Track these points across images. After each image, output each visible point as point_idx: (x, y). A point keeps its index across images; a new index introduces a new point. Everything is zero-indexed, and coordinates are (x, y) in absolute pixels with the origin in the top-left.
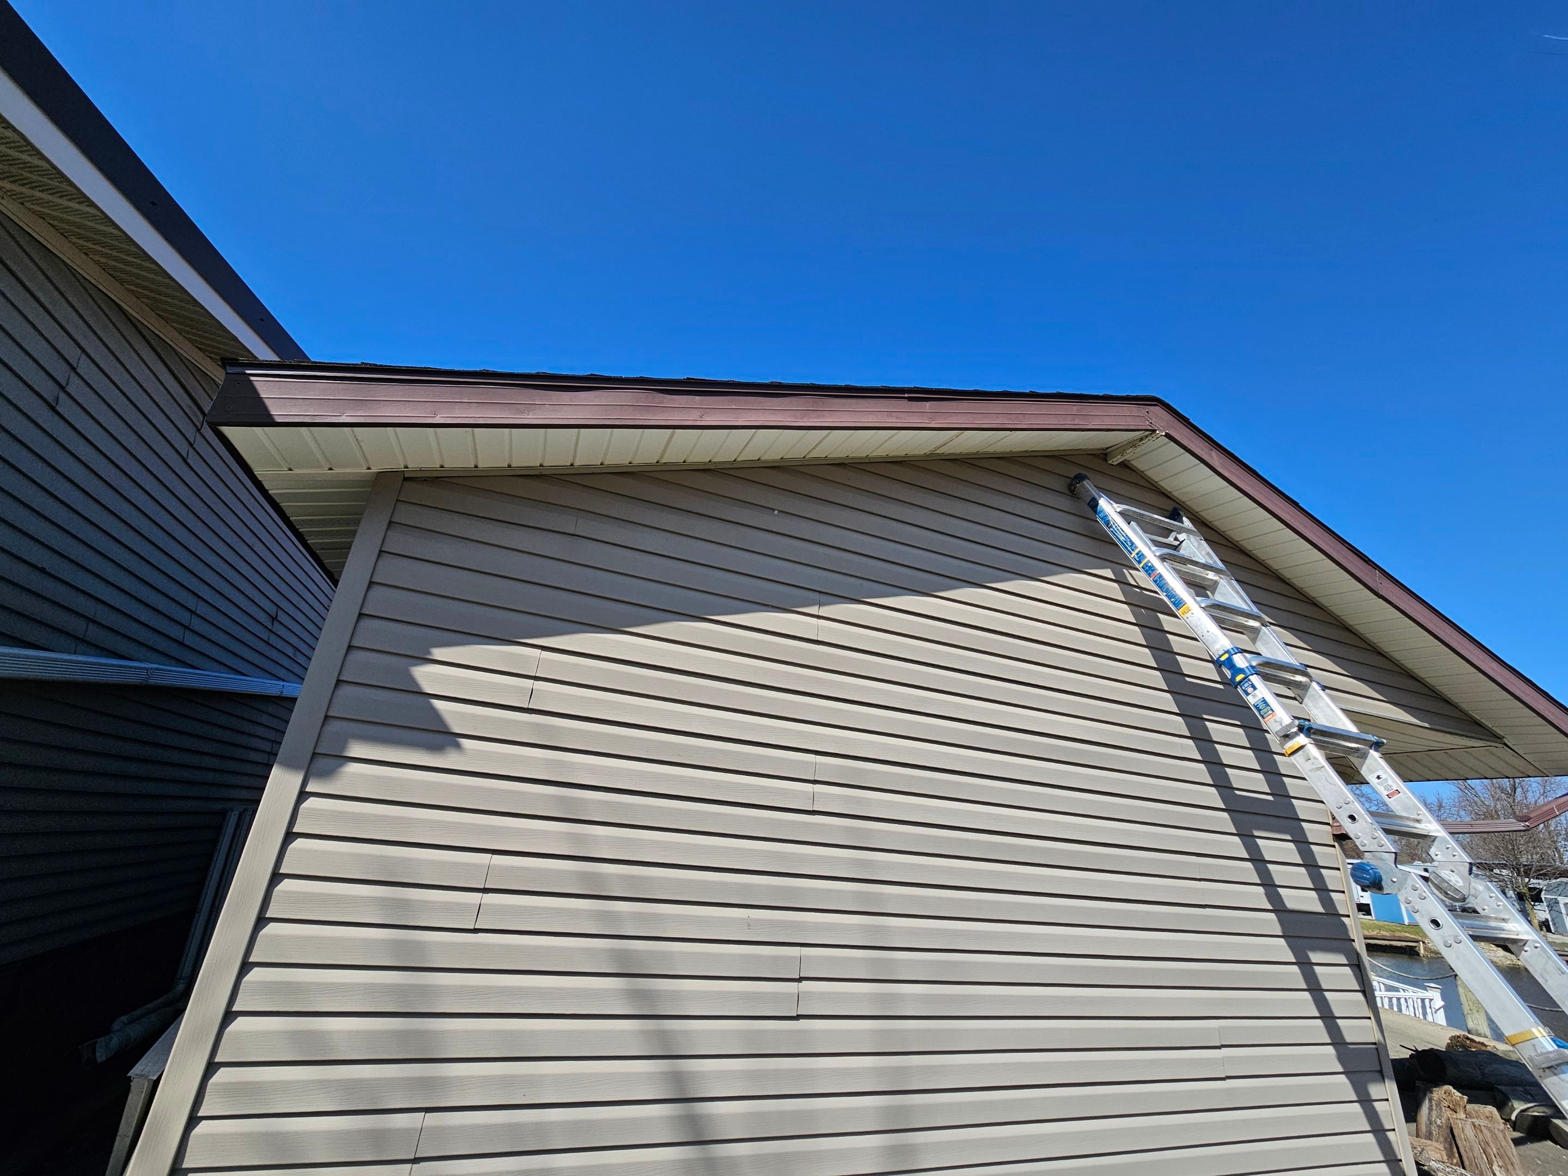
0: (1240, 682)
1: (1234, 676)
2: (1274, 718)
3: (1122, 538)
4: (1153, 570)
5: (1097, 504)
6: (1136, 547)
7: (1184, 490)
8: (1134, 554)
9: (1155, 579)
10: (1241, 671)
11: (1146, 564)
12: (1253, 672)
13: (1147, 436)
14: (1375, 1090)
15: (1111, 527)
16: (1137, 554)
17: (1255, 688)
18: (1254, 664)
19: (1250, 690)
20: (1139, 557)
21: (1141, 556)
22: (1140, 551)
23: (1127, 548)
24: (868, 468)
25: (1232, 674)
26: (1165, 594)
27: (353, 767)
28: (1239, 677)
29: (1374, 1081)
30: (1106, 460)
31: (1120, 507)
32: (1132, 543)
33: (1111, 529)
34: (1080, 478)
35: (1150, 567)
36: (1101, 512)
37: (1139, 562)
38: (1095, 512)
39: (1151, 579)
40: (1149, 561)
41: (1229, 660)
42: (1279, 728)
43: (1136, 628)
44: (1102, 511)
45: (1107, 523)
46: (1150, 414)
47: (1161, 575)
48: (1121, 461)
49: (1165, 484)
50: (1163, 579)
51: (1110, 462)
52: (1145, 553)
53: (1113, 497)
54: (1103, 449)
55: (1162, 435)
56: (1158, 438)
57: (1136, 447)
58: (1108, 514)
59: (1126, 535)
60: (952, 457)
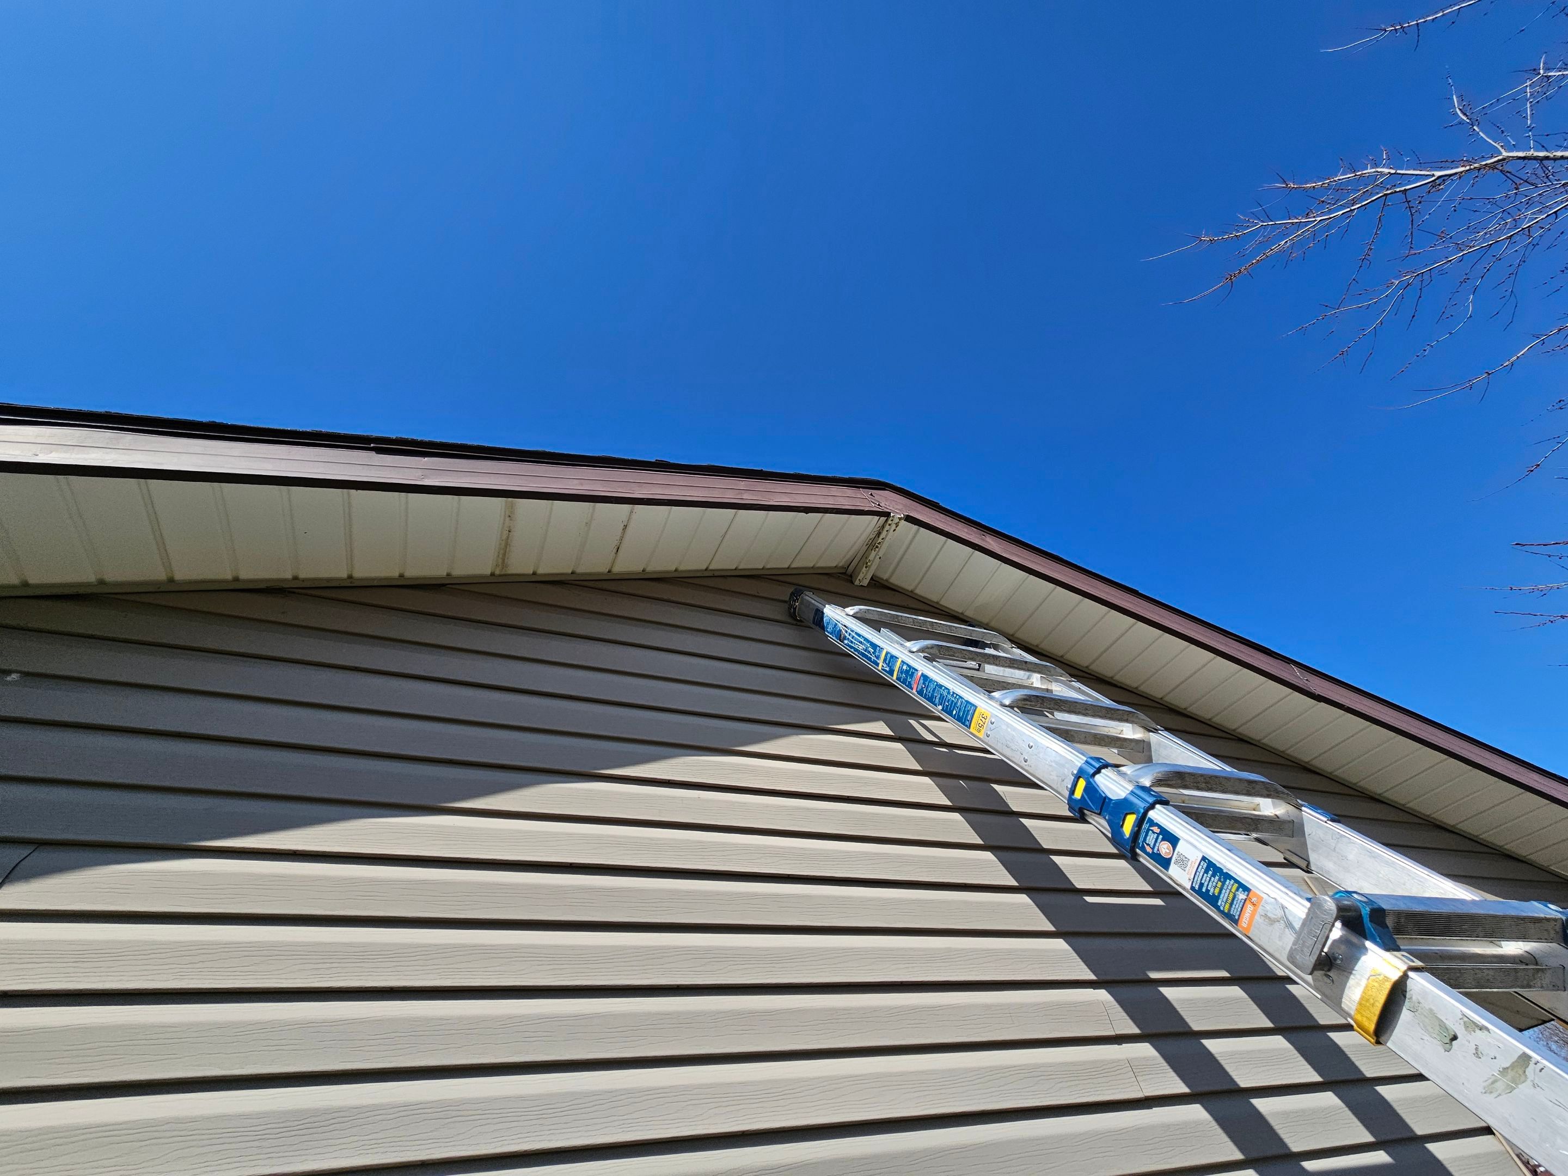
0: (1136, 835)
1: (1117, 827)
2: (1260, 910)
3: (861, 647)
4: (912, 676)
5: (822, 617)
6: (881, 650)
8: (881, 662)
9: (920, 687)
10: (1126, 808)
11: (901, 671)
12: (1151, 800)
13: (883, 527)
15: (845, 638)
16: (885, 660)
17: (1174, 839)
18: (1147, 782)
19: (1164, 848)
20: (888, 665)
21: (891, 659)
22: (887, 653)
23: (870, 659)
25: (1109, 822)
26: (940, 707)
28: (1130, 825)
30: (852, 582)
31: (851, 610)
32: (874, 646)
33: (846, 642)
34: (796, 594)
35: (907, 672)
36: (828, 623)
37: (891, 672)
38: (823, 628)
39: (914, 691)
40: (904, 663)
41: (1091, 789)
42: (1289, 939)
43: (956, 816)
44: (829, 621)
45: (841, 638)
46: (877, 497)
47: (925, 677)
48: (872, 578)
49: (949, 603)
50: (931, 681)
51: (857, 583)
52: (895, 653)
53: (843, 601)
54: (842, 567)
55: (900, 519)
56: (897, 525)
57: (877, 547)
58: (840, 625)
59: (866, 639)
60: (552, 579)
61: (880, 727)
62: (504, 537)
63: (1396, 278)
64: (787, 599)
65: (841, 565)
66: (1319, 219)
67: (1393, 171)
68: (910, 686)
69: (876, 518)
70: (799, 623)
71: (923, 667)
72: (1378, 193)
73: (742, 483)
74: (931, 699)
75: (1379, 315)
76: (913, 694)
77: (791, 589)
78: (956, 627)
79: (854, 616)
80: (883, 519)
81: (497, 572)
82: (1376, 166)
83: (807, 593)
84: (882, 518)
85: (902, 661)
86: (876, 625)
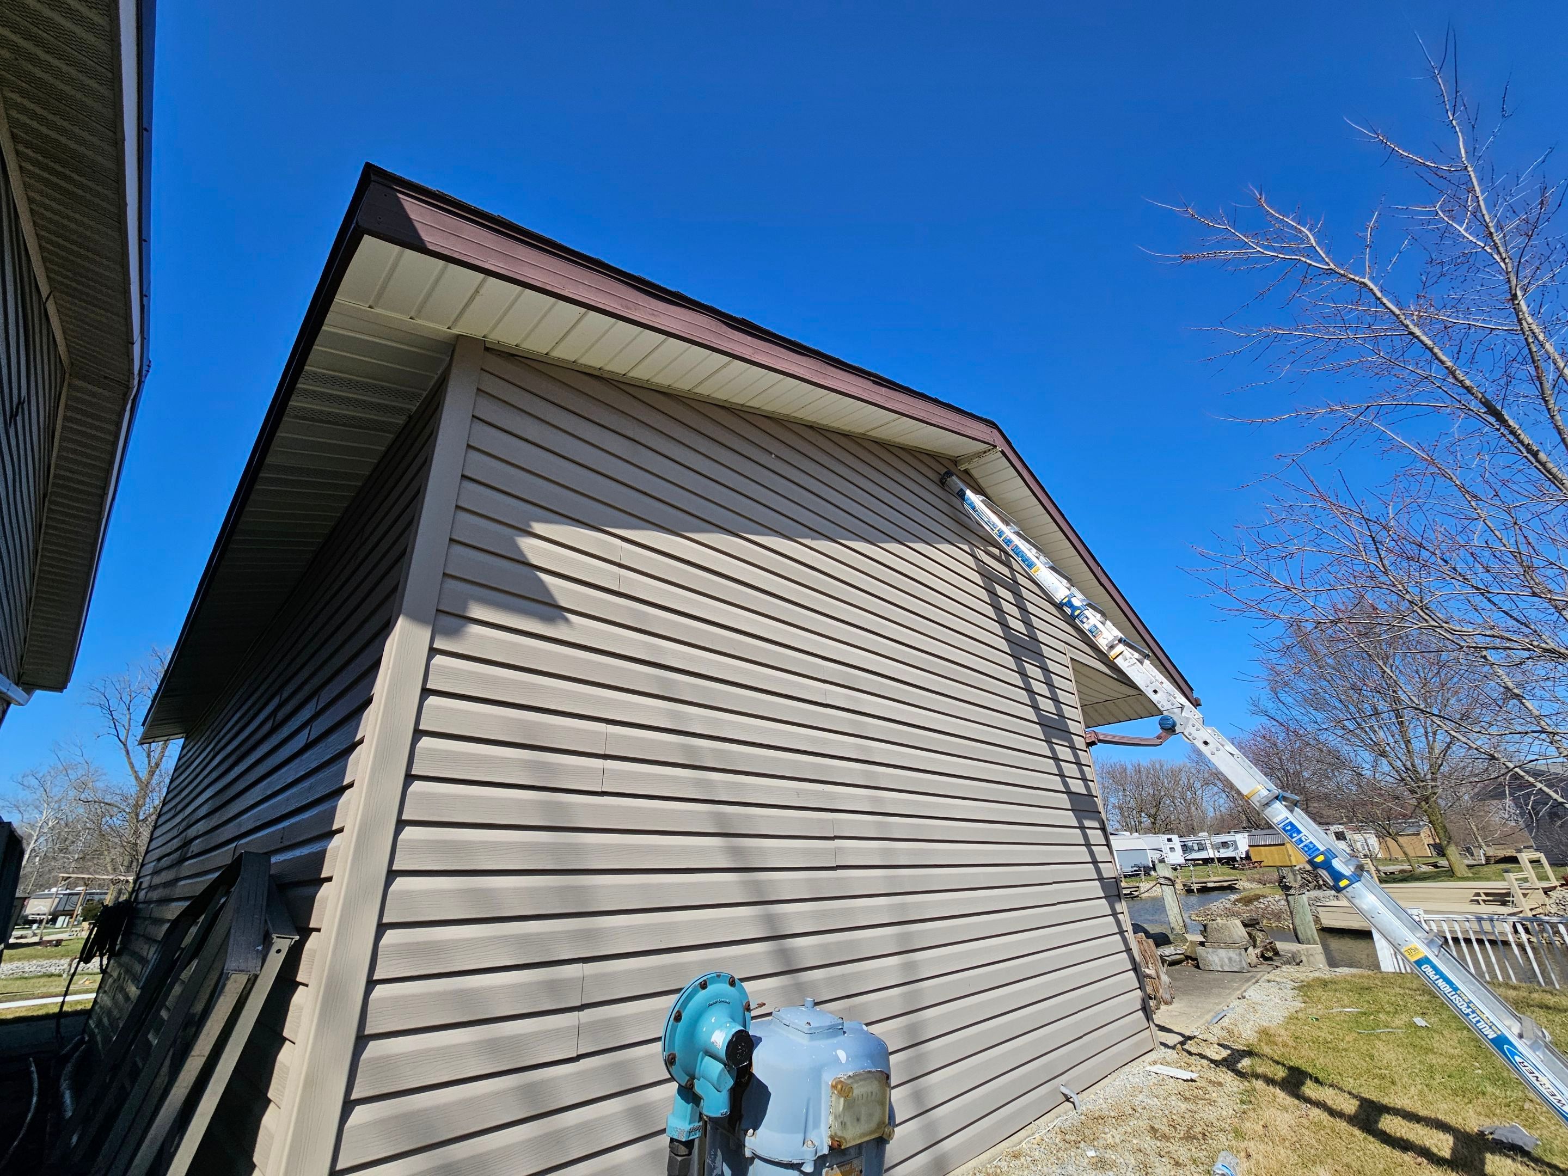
1: (1073, 612)
3: (986, 520)
5: (964, 494)
6: (997, 526)
7: (1001, 496)
8: (996, 531)
9: (1013, 548)
10: (1077, 608)
11: (1005, 538)
12: (1086, 608)
13: (989, 450)
14: (1119, 908)
15: (976, 511)
16: (998, 530)
17: (1088, 619)
19: (1085, 620)
20: (999, 533)
21: (1001, 533)
23: (990, 526)
24: (828, 434)
26: (1020, 558)
27: (476, 629)
28: (1076, 613)
29: (1117, 902)
31: (979, 497)
32: (994, 522)
33: (977, 513)
34: (949, 474)
35: (1009, 540)
37: (1000, 537)
38: (964, 499)
39: (1009, 548)
41: (1069, 601)
42: (1107, 642)
44: (969, 499)
45: (973, 508)
46: (992, 435)
47: (1017, 546)
48: (965, 468)
50: (1020, 548)
51: (959, 468)
52: (1002, 528)
53: (975, 490)
54: (956, 457)
55: (999, 451)
56: (995, 453)
57: (980, 457)
58: (974, 503)
59: (987, 515)
61: (966, 547)
63: (1267, 326)
66: (1258, 249)
67: (1314, 245)
70: (944, 488)
71: (1015, 540)
72: (1297, 255)
75: (1242, 346)
77: (946, 470)
79: (981, 502)
80: (990, 447)
82: (1310, 230)
83: (957, 478)
85: (1006, 534)
86: (991, 510)
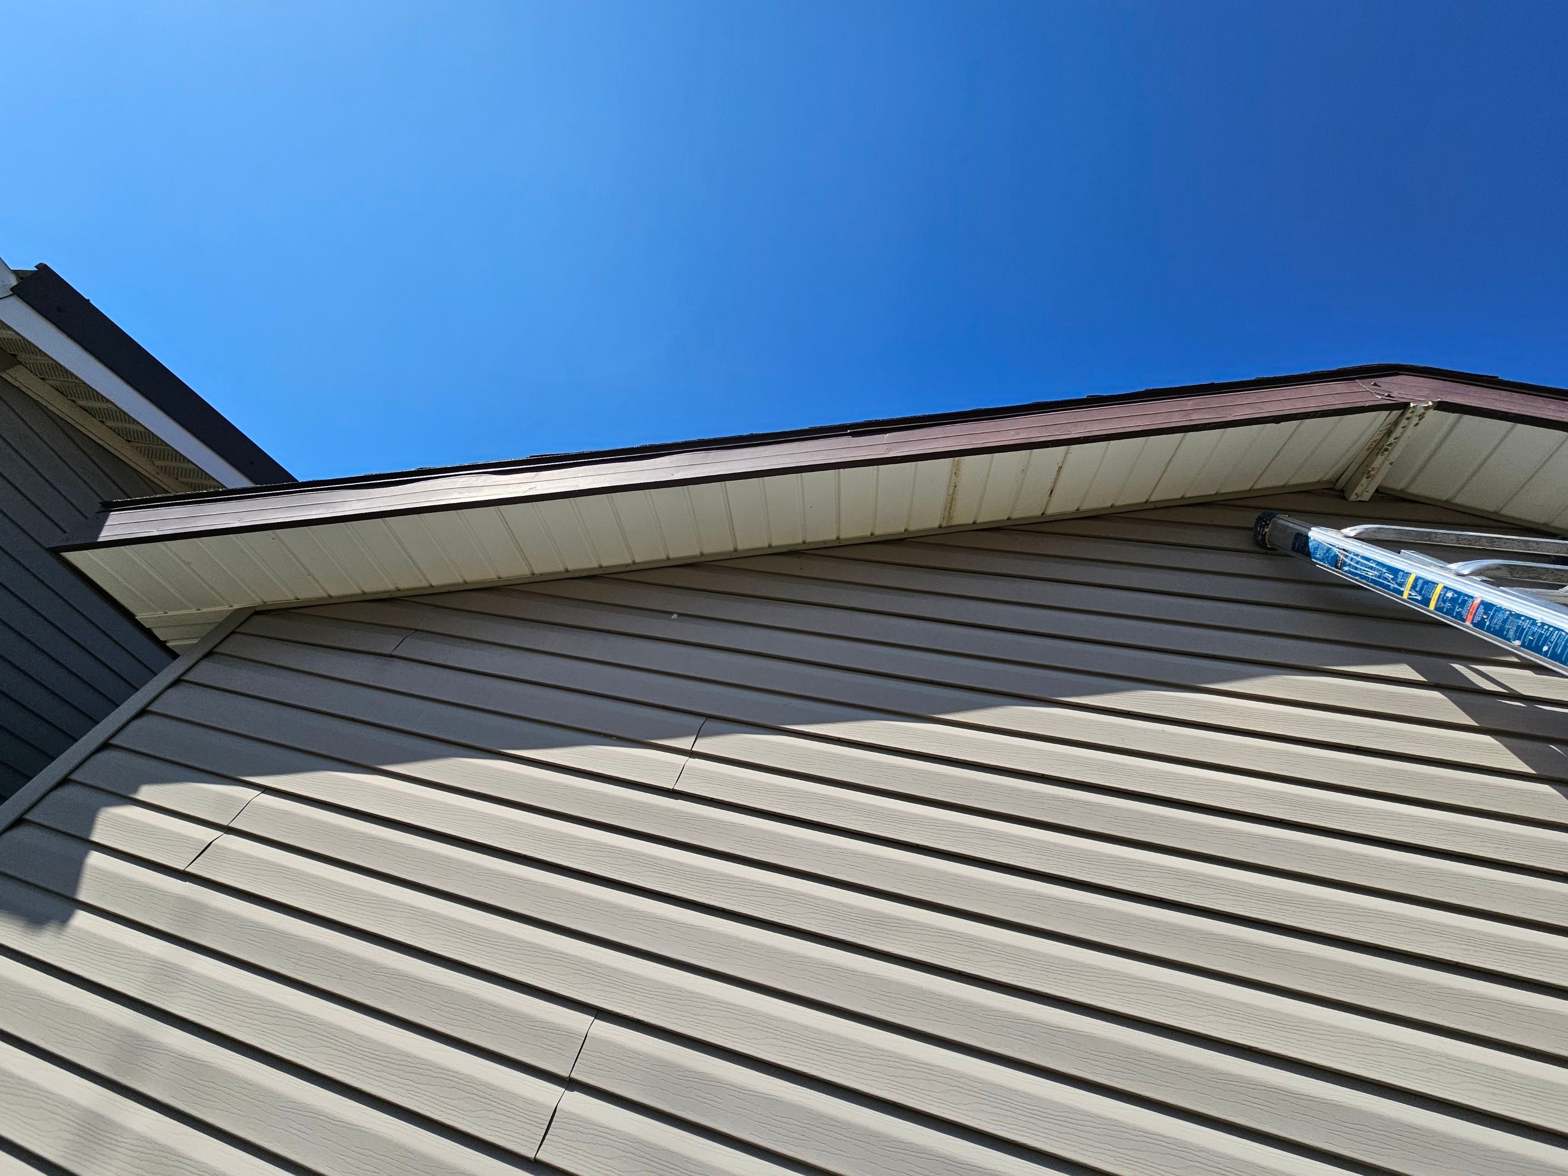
3: (1372, 573)
4: (1464, 603)
5: (1307, 542)
6: (1407, 574)
8: (1406, 590)
9: (1477, 619)
11: (1442, 599)
13: (1396, 423)
15: (1344, 564)
16: (1414, 587)
20: (1420, 593)
21: (1424, 586)
22: (1417, 579)
23: (1387, 587)
26: (1517, 643)
30: (1345, 499)
31: (1351, 531)
32: (1394, 571)
33: (1346, 568)
34: (1266, 517)
35: (1453, 600)
36: (1316, 549)
37: (1426, 602)
38: (1308, 554)
39: (1468, 623)
40: (1446, 588)
44: (1319, 547)
45: (1336, 562)
46: (1384, 387)
47: (1487, 606)
48: (1377, 491)
49: (1517, 510)
50: (1499, 609)
51: (1353, 498)
52: (1430, 577)
53: (1336, 521)
54: (1327, 482)
55: (1427, 408)
56: (1421, 417)
57: (1386, 450)
58: (1335, 549)
59: (1379, 563)
60: (993, 526)
61: (1404, 671)
62: (951, 492)
64: (1251, 524)
65: (1327, 477)
68: (1460, 617)
69: (1385, 413)
70: (1269, 552)
71: (1481, 592)
73: (1189, 403)
74: (1500, 633)
76: (1467, 626)
77: (1257, 515)
78: (1537, 543)
79: (1357, 538)
80: (1396, 413)
81: (944, 525)
83: (1281, 516)
84: (1394, 412)
85: (1445, 587)
86: (1394, 546)
